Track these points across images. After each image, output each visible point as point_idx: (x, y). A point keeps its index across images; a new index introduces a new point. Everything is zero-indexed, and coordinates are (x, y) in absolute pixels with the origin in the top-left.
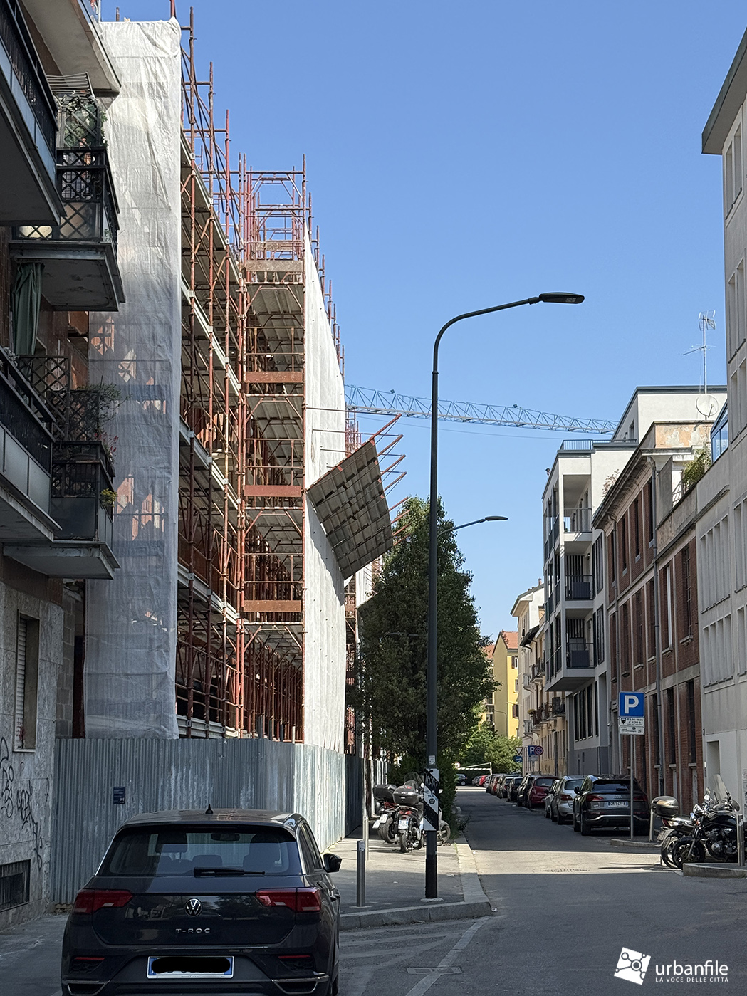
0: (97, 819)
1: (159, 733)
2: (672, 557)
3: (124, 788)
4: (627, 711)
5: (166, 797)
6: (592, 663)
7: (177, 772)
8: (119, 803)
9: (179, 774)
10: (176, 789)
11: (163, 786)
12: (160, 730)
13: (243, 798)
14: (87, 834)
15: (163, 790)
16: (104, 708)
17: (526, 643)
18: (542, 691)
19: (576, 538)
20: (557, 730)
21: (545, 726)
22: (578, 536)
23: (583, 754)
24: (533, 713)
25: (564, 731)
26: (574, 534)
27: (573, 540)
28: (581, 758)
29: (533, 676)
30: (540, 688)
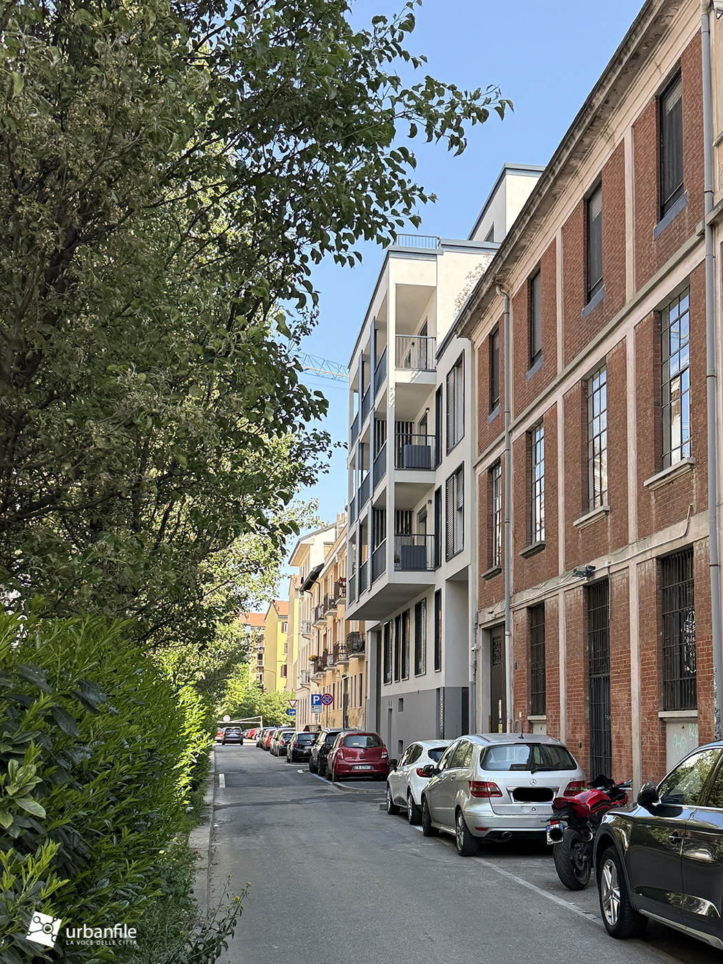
6: (430, 564)
17: (308, 586)
18: (325, 635)
19: (412, 379)
20: (349, 675)
21: (329, 673)
22: (416, 374)
23: (401, 700)
24: (315, 659)
25: (361, 674)
26: (410, 372)
27: (407, 380)
28: (395, 707)
29: (317, 618)
30: (322, 633)
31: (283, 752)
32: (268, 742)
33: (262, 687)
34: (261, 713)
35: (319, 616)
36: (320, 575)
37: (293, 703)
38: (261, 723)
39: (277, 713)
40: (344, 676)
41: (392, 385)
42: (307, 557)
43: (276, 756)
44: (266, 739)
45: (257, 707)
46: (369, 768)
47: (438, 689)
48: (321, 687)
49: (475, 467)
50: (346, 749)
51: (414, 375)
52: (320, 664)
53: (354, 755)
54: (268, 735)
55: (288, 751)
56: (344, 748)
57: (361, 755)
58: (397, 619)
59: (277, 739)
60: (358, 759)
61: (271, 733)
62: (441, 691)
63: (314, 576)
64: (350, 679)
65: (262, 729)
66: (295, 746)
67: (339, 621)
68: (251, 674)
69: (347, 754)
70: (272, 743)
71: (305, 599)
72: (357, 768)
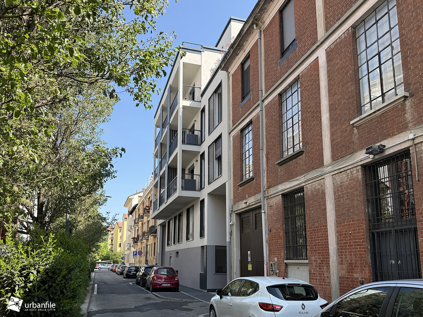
17: (131, 213)
18: (138, 230)
19: (190, 104)
20: (148, 243)
21: (139, 243)
22: (192, 103)
23: (177, 253)
24: (134, 238)
25: (155, 243)
26: (189, 101)
27: (188, 105)
28: (174, 255)
29: (135, 223)
30: (137, 229)
31: (121, 273)
32: (115, 269)
33: (112, 250)
34: (112, 259)
35: (136, 222)
36: (137, 208)
37: (124, 255)
38: (112, 262)
39: (118, 259)
40: (146, 244)
41: (181, 106)
42: (131, 203)
43: (118, 275)
44: (114, 268)
45: (111, 257)
46: (169, 285)
47: (202, 247)
48: (136, 249)
49: (230, 133)
50: (158, 275)
51: (191, 103)
52: (136, 240)
53: (161, 278)
54: (115, 267)
55: (124, 273)
56: (157, 275)
57: (165, 278)
58: (175, 218)
59: (119, 269)
60: (163, 280)
61: (116, 266)
62: (205, 248)
63: (134, 208)
64: (149, 245)
65: (112, 264)
66: (127, 272)
67: (145, 223)
68: (109, 246)
69: (159, 278)
70: (117, 269)
71: (130, 218)
72: (163, 285)
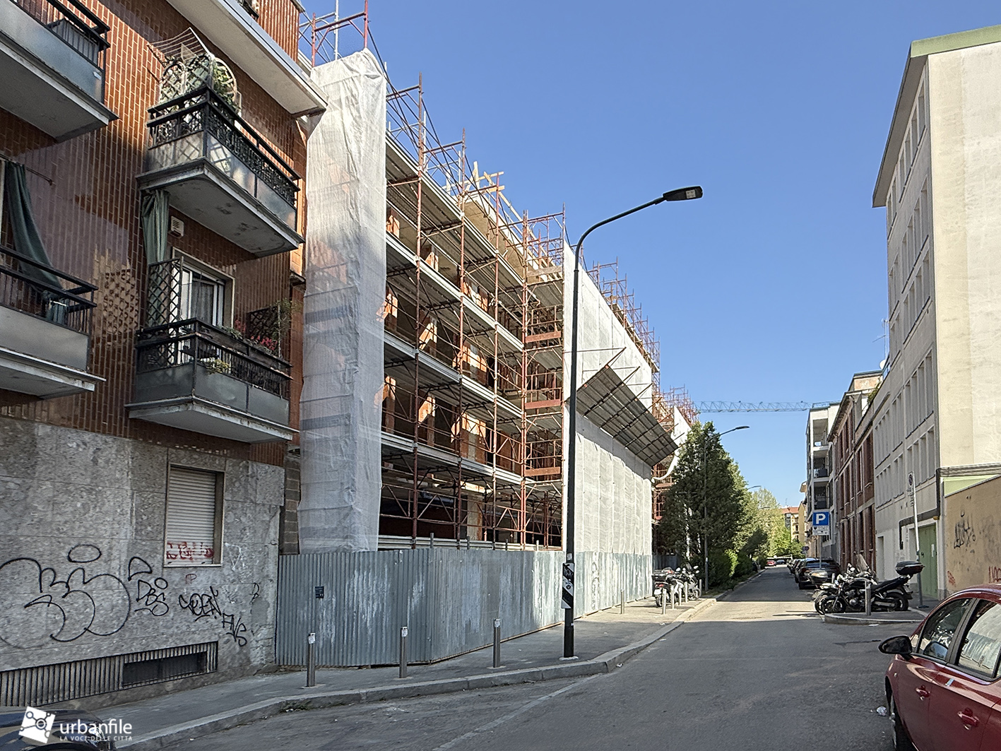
0: (306, 608)
1: (347, 548)
2: (862, 444)
3: (323, 587)
4: (817, 523)
5: (351, 593)
6: (828, 506)
7: (359, 575)
8: (320, 597)
9: (361, 575)
10: (358, 587)
11: (349, 585)
12: (347, 546)
13: (415, 591)
14: (299, 618)
15: (349, 587)
16: (312, 533)
